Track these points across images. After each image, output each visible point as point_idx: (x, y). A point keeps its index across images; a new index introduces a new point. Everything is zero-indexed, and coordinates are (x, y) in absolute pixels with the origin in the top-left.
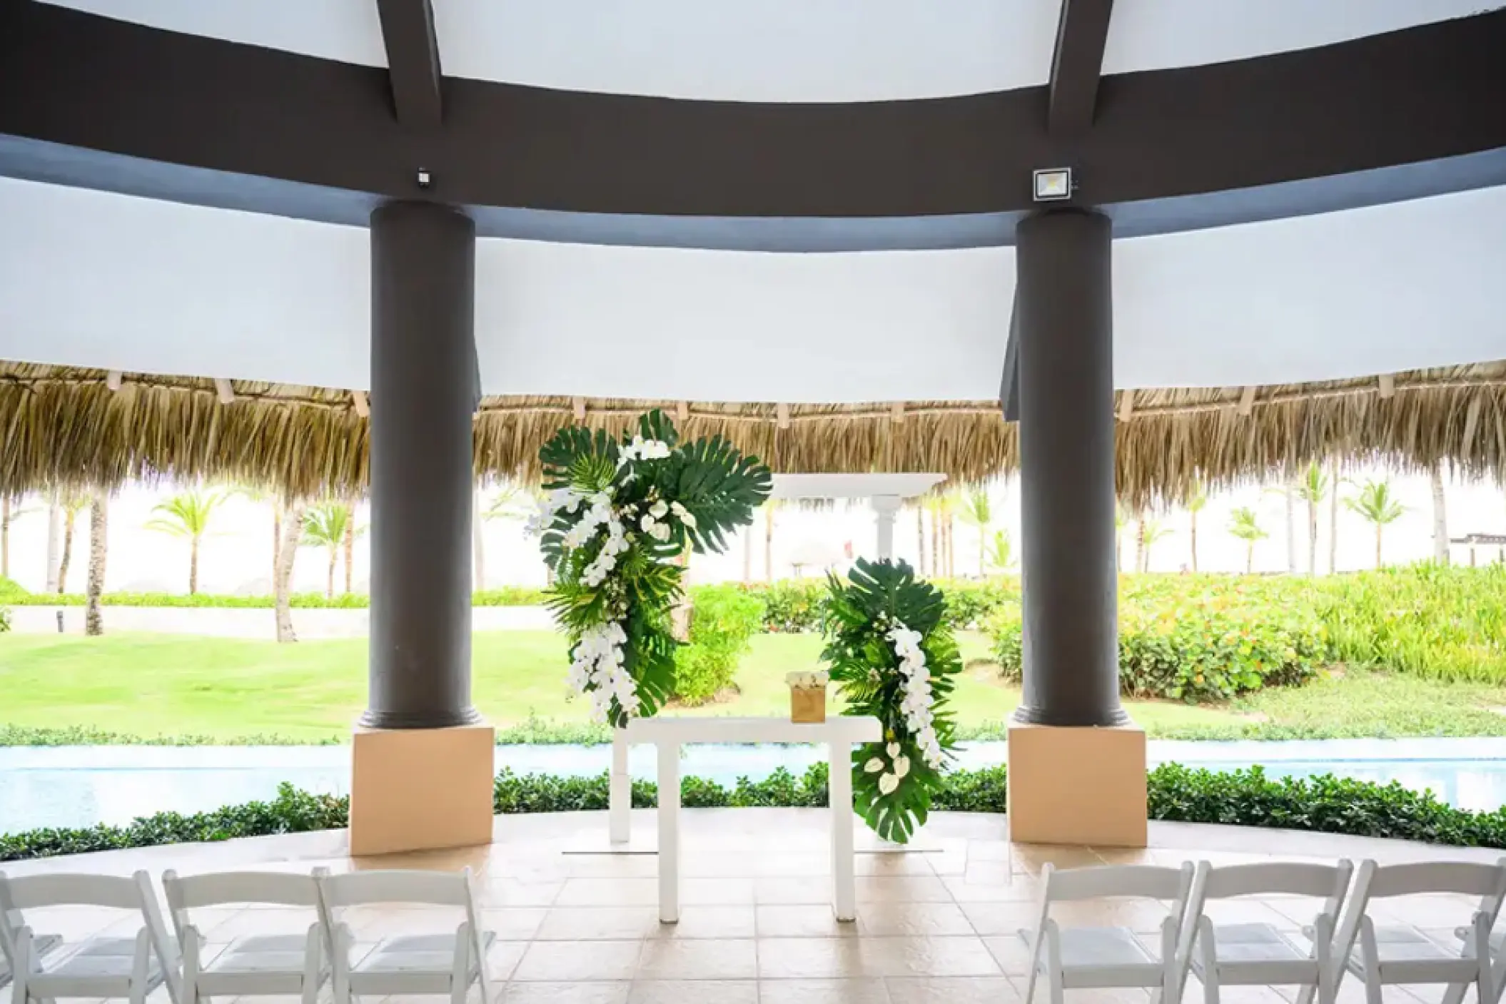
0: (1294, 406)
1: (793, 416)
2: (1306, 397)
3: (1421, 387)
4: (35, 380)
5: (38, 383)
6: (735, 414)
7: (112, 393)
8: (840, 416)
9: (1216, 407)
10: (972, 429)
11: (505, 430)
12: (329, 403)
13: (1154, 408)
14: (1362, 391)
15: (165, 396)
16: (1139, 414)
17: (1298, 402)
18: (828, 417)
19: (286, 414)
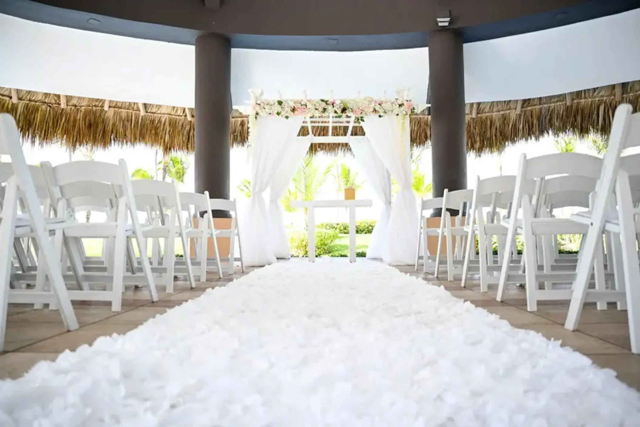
0: (537, 110)
2: (541, 106)
3: (582, 101)
4: (81, 107)
5: (82, 108)
7: (106, 112)
9: (508, 112)
10: (418, 123)
11: (241, 126)
12: (179, 116)
13: (485, 113)
14: (561, 103)
15: (124, 112)
16: (479, 115)
17: (538, 108)
19: (163, 120)
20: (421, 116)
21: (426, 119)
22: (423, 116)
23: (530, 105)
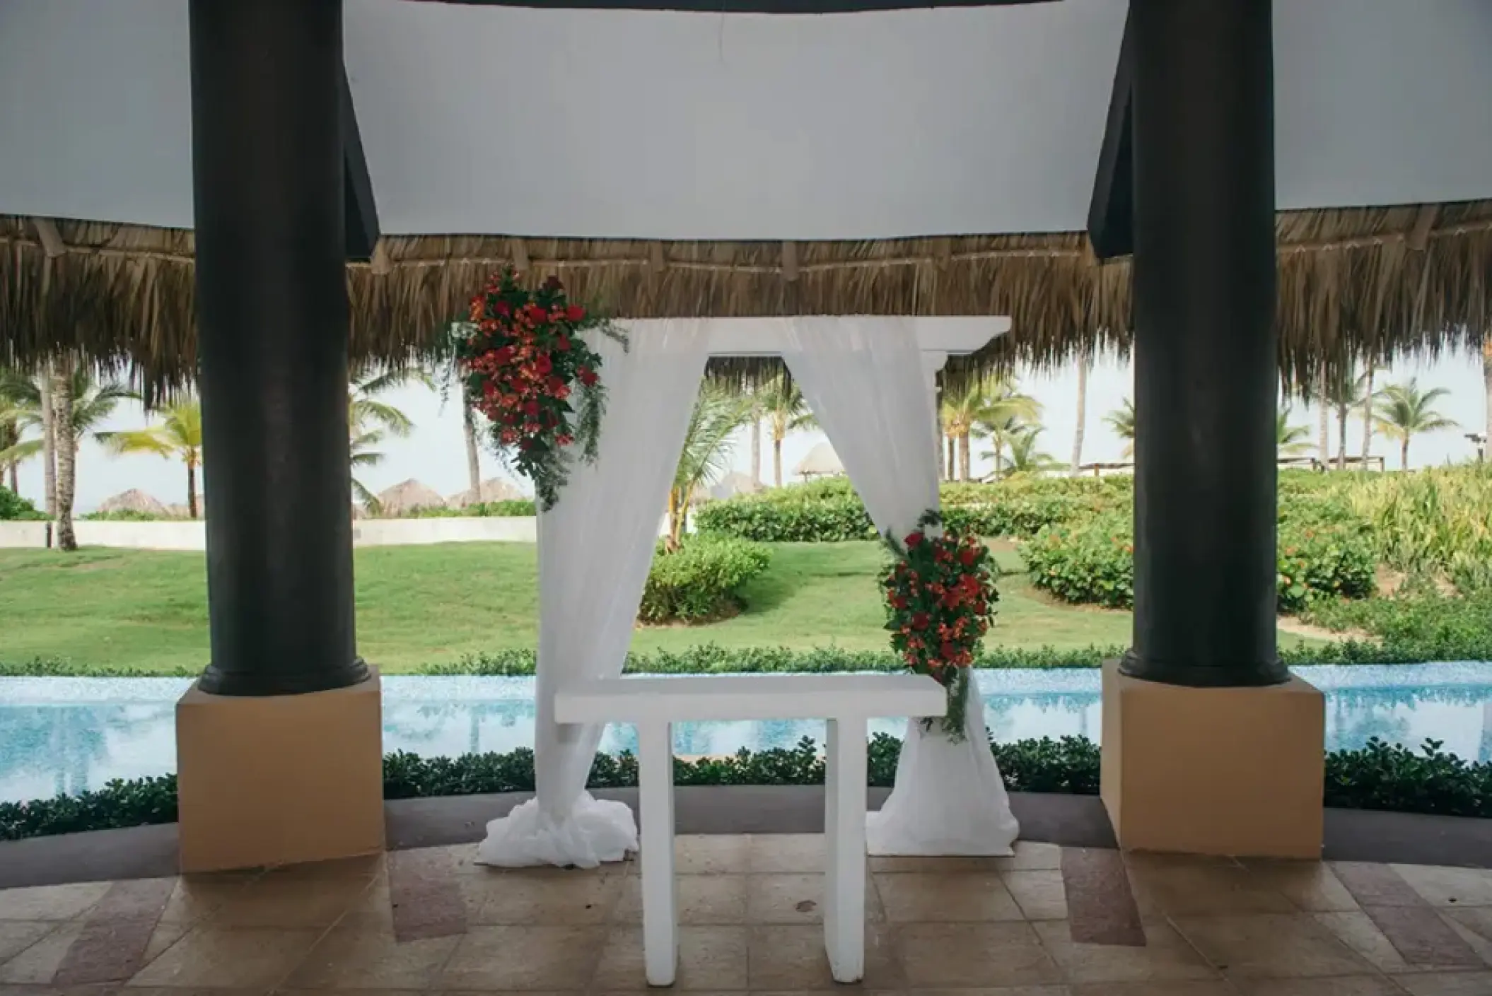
1: (801, 263)
6: (726, 263)
8: (865, 264)
18: (849, 265)
20: (1056, 254)
21: (1072, 261)
22: (1065, 254)
23: (1464, 217)
